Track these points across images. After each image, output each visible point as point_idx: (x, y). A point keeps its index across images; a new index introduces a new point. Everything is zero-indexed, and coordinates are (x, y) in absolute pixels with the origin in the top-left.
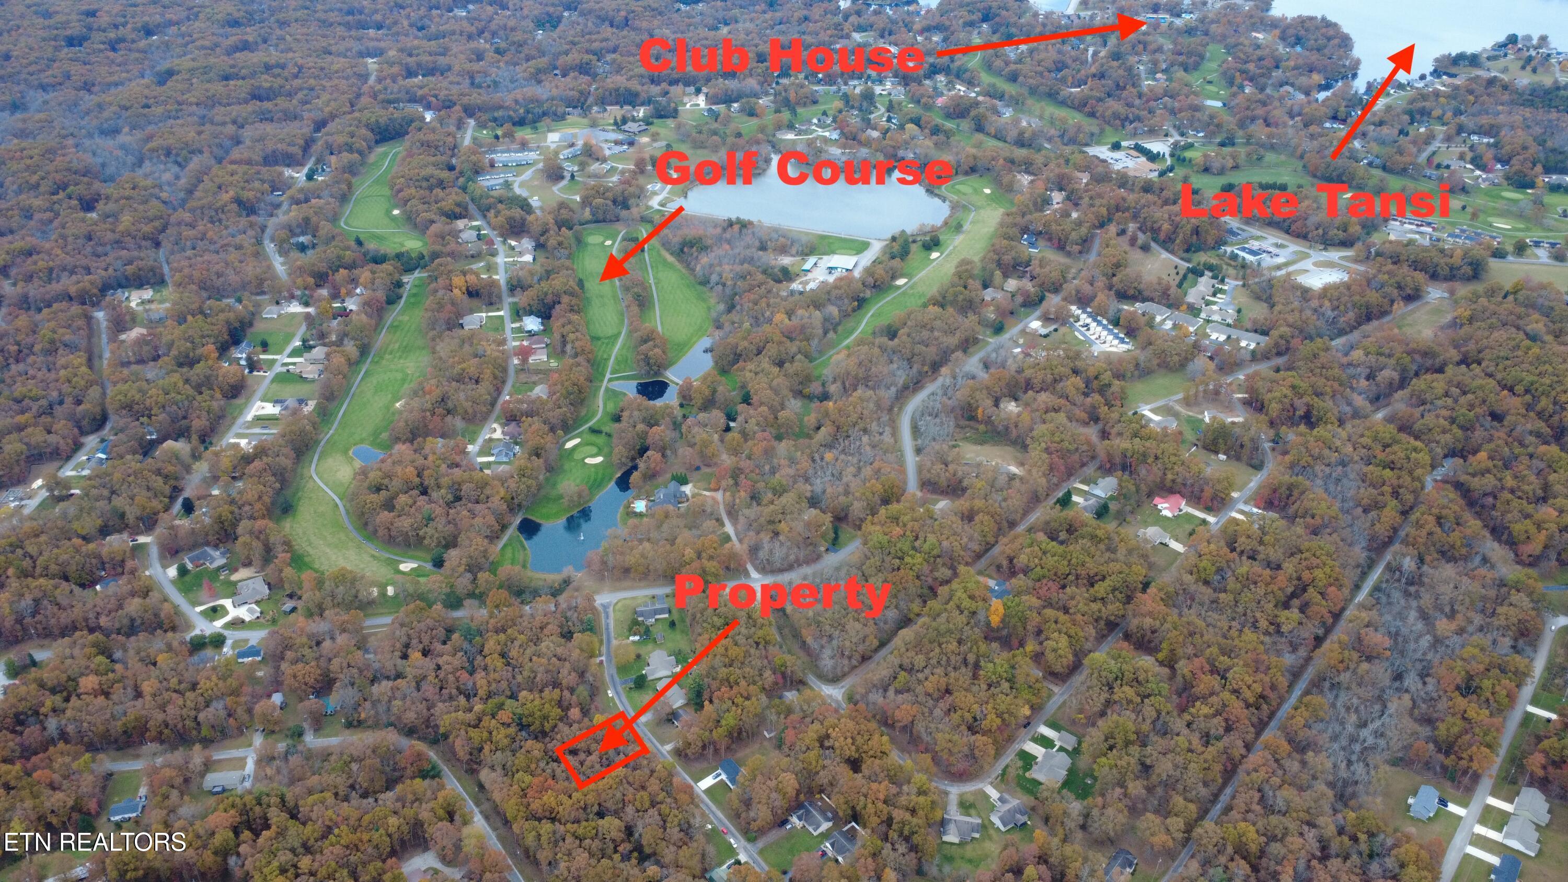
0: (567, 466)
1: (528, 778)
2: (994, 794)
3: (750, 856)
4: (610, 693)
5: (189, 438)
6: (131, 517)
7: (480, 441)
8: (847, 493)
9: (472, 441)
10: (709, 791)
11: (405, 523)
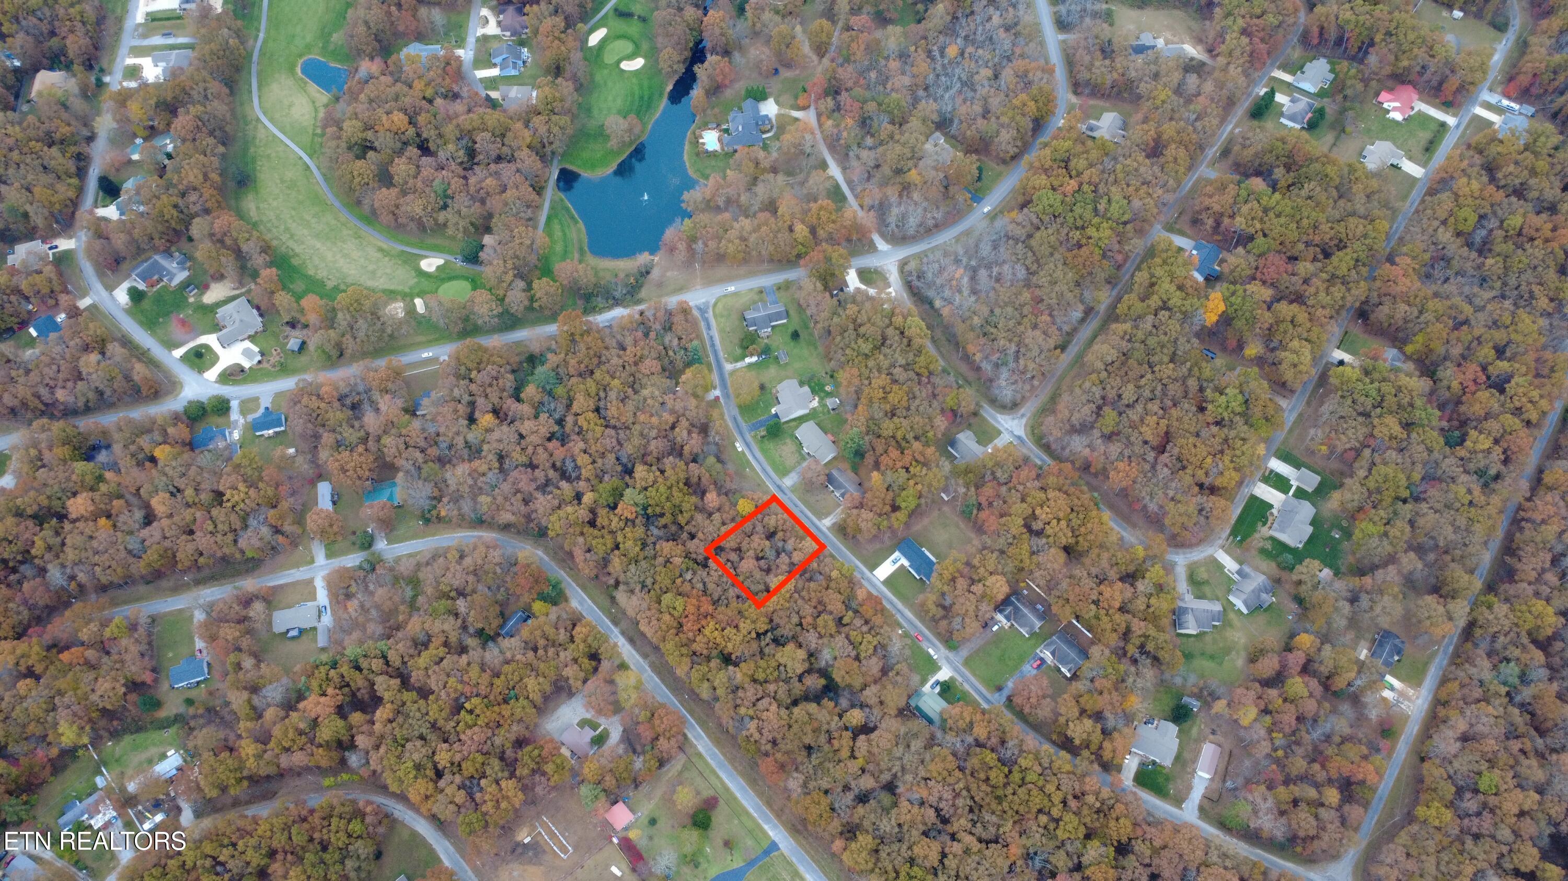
0: (598, 78)
1: (679, 603)
2: (1229, 564)
3: (956, 669)
4: (739, 447)
5: (68, 67)
6: (38, 220)
7: (471, 40)
8: (986, 114)
9: (461, 43)
10: (888, 582)
11: (415, 206)
